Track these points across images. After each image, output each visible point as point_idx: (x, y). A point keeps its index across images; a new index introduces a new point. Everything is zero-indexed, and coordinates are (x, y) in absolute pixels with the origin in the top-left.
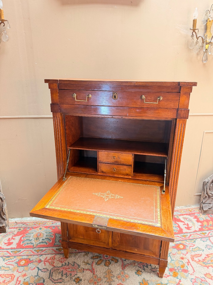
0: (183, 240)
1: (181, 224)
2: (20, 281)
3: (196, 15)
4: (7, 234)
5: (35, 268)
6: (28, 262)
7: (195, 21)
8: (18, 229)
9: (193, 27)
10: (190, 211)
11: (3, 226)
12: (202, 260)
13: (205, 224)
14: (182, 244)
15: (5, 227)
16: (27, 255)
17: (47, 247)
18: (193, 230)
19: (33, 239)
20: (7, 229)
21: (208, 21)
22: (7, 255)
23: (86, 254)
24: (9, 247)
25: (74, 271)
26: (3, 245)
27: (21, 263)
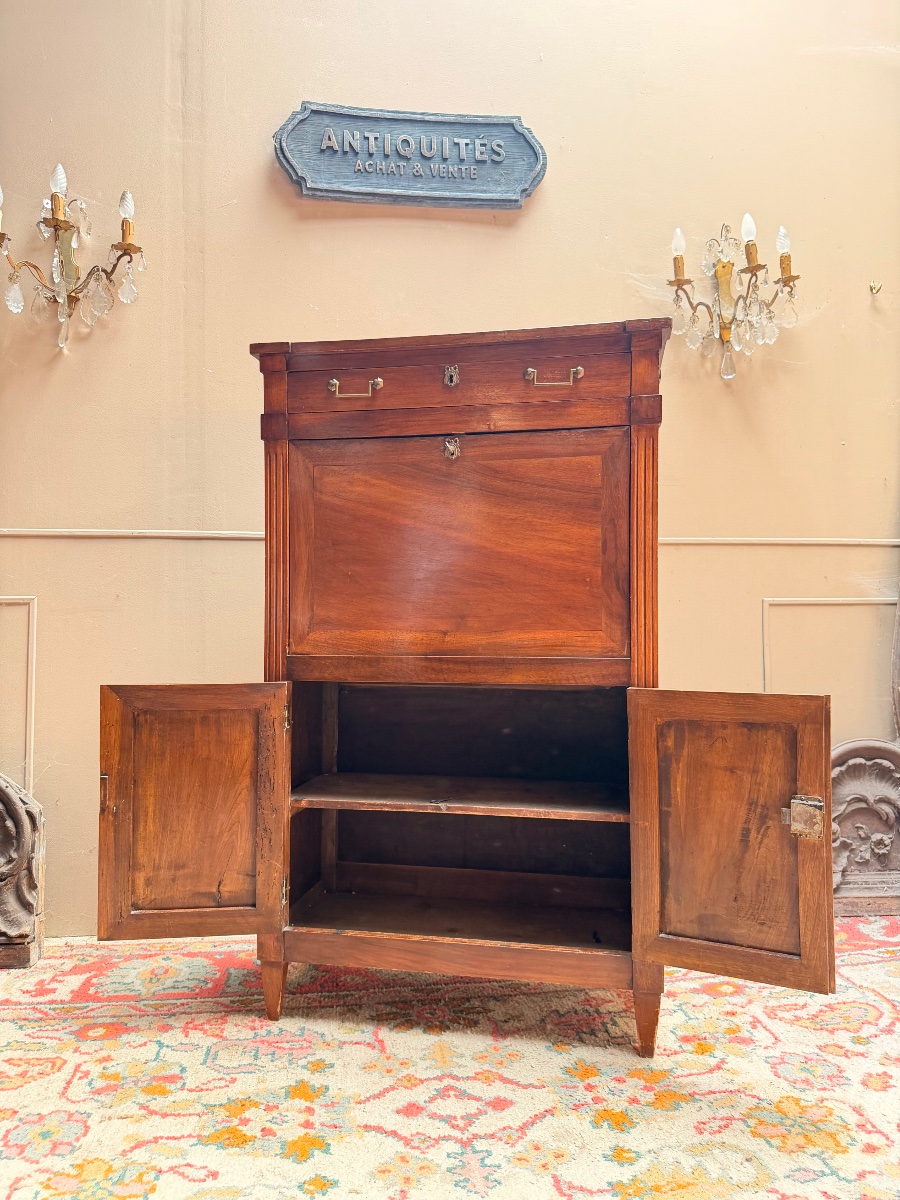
2: (87, 1074)
3: (679, 245)
4: (32, 972)
5: (145, 1043)
6: (117, 1030)
7: (678, 263)
8: (75, 959)
9: (676, 275)
11: (20, 936)
12: (806, 1017)
14: (728, 984)
15: (28, 940)
16: (114, 1017)
17: (196, 999)
19: (138, 982)
20: (34, 955)
21: (719, 267)
22: (32, 1017)
23: (349, 1011)
24: (40, 999)
25: (302, 1048)
26: (16, 996)
27: (90, 1033)
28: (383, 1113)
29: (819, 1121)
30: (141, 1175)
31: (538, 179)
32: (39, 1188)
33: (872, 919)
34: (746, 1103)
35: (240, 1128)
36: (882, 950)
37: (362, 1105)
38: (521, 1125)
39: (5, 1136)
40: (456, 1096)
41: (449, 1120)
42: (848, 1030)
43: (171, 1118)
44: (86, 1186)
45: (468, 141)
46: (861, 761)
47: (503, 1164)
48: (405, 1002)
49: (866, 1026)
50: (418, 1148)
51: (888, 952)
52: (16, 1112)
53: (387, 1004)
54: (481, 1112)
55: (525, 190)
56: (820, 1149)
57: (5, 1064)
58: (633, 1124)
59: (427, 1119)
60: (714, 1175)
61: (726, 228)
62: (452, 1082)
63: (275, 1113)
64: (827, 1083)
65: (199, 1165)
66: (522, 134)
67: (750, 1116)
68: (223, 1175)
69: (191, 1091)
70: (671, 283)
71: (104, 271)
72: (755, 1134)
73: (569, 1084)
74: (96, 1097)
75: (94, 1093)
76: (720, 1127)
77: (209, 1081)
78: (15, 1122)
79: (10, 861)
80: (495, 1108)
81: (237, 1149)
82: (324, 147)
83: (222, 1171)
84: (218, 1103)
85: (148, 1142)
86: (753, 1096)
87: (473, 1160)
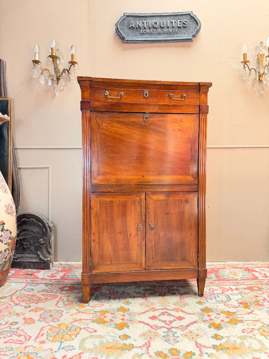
0: (259, 284)
1: (256, 274)
2: (63, 300)
3: (245, 49)
4: (50, 271)
5: (79, 292)
7: (245, 55)
8: (62, 268)
9: (244, 59)
11: (47, 261)
14: (256, 287)
15: (49, 262)
16: (71, 284)
19: (78, 275)
20: (51, 266)
21: (259, 56)
22: (49, 283)
23: (137, 287)
24: (52, 278)
25: (123, 297)
26: (46, 277)
27: (65, 289)
28: (145, 318)
30: (76, 329)
31: (198, 32)
32: (48, 330)
34: (259, 325)
35: (104, 318)
37: (139, 315)
38: (186, 325)
39: (41, 315)
40: (167, 315)
43: (85, 314)
44: (61, 331)
45: (175, 21)
47: (180, 336)
48: (154, 286)
50: (155, 329)
52: (44, 309)
53: (149, 286)
54: (175, 320)
55: (194, 35)
57: (42, 296)
58: (222, 328)
59: (158, 321)
60: (247, 346)
61: (261, 43)
62: (166, 311)
63: (114, 315)
65: (91, 328)
66: (193, 17)
67: (260, 329)
68: (98, 331)
69: (91, 307)
70: (242, 62)
71: (67, 70)
72: (261, 334)
73: (202, 314)
74: (65, 306)
75: (64, 305)
76: (250, 331)
77: (96, 305)
78: (43, 312)
79: (44, 240)
80: (179, 319)
81: (103, 325)
82: (130, 27)
83: (98, 330)
84: (98, 311)
85: (78, 320)
86: (262, 323)
87: (171, 334)
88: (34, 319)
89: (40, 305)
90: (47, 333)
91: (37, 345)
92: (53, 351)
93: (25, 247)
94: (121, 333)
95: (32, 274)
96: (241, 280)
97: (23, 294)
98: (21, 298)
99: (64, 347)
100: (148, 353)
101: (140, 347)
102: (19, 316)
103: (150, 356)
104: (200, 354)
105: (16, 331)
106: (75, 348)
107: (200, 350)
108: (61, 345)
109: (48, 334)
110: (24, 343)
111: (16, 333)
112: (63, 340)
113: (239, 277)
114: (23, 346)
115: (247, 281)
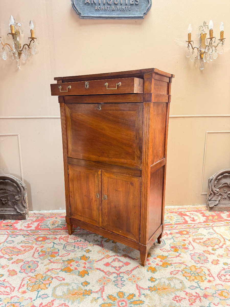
0: (187, 228)
1: (187, 218)
2: (38, 250)
3: (190, 29)
4: (26, 221)
5: (51, 243)
6: (45, 239)
8: (36, 217)
9: (189, 39)
10: (197, 209)
11: (23, 213)
12: (202, 242)
13: (211, 218)
14: (185, 231)
15: (25, 214)
16: (44, 235)
17: (62, 230)
18: (198, 221)
19: (50, 225)
20: (27, 217)
22: (26, 234)
23: (96, 235)
24: (28, 229)
25: (85, 246)
26: (23, 228)
27: (39, 239)
28: (100, 265)
29: (200, 273)
30: (49, 278)
31: (148, 10)
32: (27, 280)
33: (225, 212)
34: (183, 267)
35: (70, 267)
36: (225, 222)
37: (97, 263)
38: (131, 270)
39: (21, 267)
40: (117, 261)
41: (115, 267)
42: (212, 247)
43: (55, 264)
44: (37, 281)
46: (227, 174)
47: (126, 280)
49: (216, 245)
50: (108, 275)
51: (227, 223)
52: (23, 260)
54: (123, 266)
55: (145, 13)
56: (198, 281)
57: (21, 247)
58: (156, 271)
59: (110, 267)
60: (172, 286)
61: (205, 23)
62: (117, 257)
63: (78, 264)
64: (203, 262)
65: (61, 277)
67: (183, 270)
69: (60, 256)
70: (187, 42)
71: (27, 45)
72: (184, 275)
74: (40, 257)
76: (176, 273)
77: (64, 254)
78: (23, 263)
79: (19, 197)
80: (126, 265)
81: (69, 273)
82: (86, 2)
83: (66, 279)
84: (65, 260)
85: (51, 270)
86: (185, 265)
87: (119, 279)
88: (16, 271)
89: (20, 257)
90: (27, 283)
91: (20, 295)
92: (32, 300)
93: (4, 203)
94: (82, 280)
95: (11, 226)
96: (174, 225)
97: (5, 247)
98: (4, 250)
99: (41, 295)
100: (102, 297)
101: (97, 292)
102: (4, 268)
103: (104, 299)
104: (139, 295)
105: (3, 283)
106: (49, 296)
107: (139, 292)
108: (38, 293)
109: (28, 285)
110: (10, 293)
111: (3, 285)
112: (39, 289)
113: (174, 222)
114: (9, 296)
115: (179, 225)
